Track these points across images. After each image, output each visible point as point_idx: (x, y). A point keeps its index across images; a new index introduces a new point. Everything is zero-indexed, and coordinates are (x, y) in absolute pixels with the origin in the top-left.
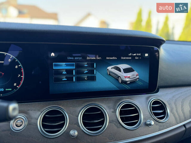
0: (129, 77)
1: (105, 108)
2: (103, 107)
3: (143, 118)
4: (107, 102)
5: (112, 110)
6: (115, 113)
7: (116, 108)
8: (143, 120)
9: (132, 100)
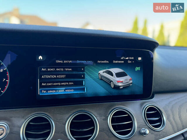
0: (122, 82)
2: (93, 114)
6: (107, 121)
7: (108, 115)
8: (137, 128)
9: (125, 106)
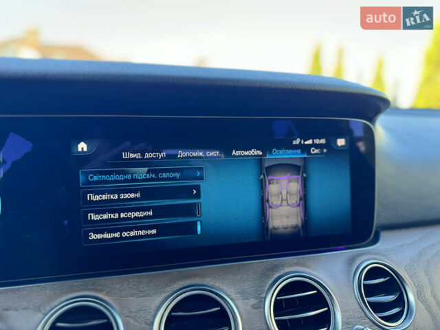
1: (234, 296)
2: (226, 294)
3: (342, 322)
4: (238, 277)
5: (253, 301)
6: (262, 310)
7: (264, 295)
8: (342, 325)
9: (308, 267)
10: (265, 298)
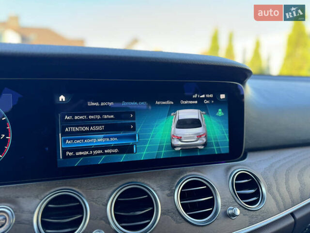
1: (155, 189)
2: (151, 187)
3: (222, 205)
4: (159, 178)
6: (173, 197)
7: (174, 188)
8: (221, 207)
9: (201, 172)
10: (175, 190)
